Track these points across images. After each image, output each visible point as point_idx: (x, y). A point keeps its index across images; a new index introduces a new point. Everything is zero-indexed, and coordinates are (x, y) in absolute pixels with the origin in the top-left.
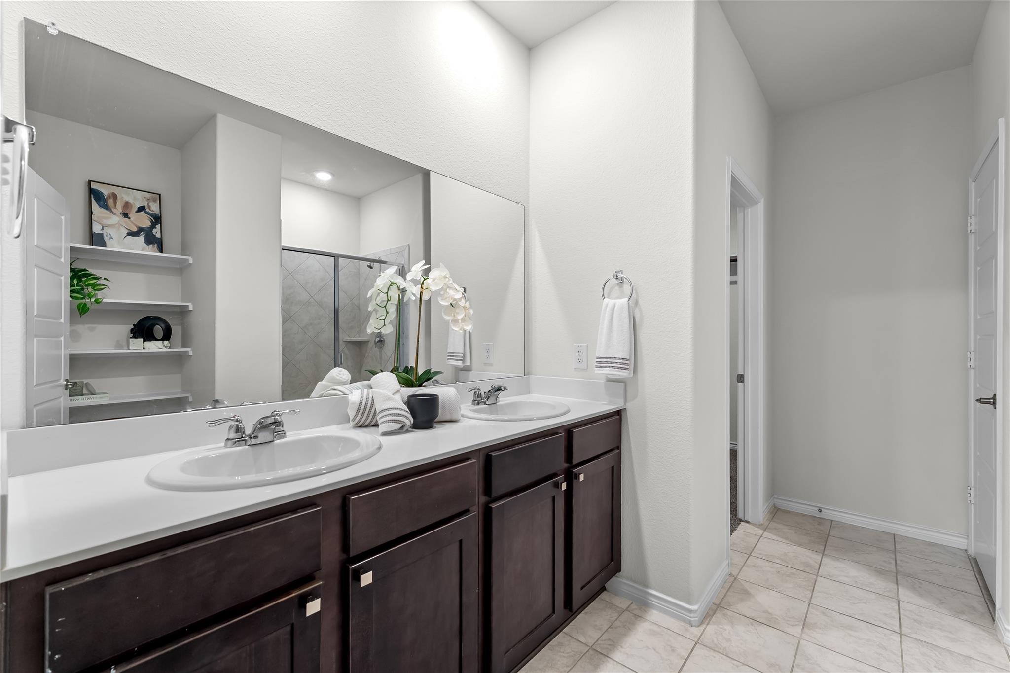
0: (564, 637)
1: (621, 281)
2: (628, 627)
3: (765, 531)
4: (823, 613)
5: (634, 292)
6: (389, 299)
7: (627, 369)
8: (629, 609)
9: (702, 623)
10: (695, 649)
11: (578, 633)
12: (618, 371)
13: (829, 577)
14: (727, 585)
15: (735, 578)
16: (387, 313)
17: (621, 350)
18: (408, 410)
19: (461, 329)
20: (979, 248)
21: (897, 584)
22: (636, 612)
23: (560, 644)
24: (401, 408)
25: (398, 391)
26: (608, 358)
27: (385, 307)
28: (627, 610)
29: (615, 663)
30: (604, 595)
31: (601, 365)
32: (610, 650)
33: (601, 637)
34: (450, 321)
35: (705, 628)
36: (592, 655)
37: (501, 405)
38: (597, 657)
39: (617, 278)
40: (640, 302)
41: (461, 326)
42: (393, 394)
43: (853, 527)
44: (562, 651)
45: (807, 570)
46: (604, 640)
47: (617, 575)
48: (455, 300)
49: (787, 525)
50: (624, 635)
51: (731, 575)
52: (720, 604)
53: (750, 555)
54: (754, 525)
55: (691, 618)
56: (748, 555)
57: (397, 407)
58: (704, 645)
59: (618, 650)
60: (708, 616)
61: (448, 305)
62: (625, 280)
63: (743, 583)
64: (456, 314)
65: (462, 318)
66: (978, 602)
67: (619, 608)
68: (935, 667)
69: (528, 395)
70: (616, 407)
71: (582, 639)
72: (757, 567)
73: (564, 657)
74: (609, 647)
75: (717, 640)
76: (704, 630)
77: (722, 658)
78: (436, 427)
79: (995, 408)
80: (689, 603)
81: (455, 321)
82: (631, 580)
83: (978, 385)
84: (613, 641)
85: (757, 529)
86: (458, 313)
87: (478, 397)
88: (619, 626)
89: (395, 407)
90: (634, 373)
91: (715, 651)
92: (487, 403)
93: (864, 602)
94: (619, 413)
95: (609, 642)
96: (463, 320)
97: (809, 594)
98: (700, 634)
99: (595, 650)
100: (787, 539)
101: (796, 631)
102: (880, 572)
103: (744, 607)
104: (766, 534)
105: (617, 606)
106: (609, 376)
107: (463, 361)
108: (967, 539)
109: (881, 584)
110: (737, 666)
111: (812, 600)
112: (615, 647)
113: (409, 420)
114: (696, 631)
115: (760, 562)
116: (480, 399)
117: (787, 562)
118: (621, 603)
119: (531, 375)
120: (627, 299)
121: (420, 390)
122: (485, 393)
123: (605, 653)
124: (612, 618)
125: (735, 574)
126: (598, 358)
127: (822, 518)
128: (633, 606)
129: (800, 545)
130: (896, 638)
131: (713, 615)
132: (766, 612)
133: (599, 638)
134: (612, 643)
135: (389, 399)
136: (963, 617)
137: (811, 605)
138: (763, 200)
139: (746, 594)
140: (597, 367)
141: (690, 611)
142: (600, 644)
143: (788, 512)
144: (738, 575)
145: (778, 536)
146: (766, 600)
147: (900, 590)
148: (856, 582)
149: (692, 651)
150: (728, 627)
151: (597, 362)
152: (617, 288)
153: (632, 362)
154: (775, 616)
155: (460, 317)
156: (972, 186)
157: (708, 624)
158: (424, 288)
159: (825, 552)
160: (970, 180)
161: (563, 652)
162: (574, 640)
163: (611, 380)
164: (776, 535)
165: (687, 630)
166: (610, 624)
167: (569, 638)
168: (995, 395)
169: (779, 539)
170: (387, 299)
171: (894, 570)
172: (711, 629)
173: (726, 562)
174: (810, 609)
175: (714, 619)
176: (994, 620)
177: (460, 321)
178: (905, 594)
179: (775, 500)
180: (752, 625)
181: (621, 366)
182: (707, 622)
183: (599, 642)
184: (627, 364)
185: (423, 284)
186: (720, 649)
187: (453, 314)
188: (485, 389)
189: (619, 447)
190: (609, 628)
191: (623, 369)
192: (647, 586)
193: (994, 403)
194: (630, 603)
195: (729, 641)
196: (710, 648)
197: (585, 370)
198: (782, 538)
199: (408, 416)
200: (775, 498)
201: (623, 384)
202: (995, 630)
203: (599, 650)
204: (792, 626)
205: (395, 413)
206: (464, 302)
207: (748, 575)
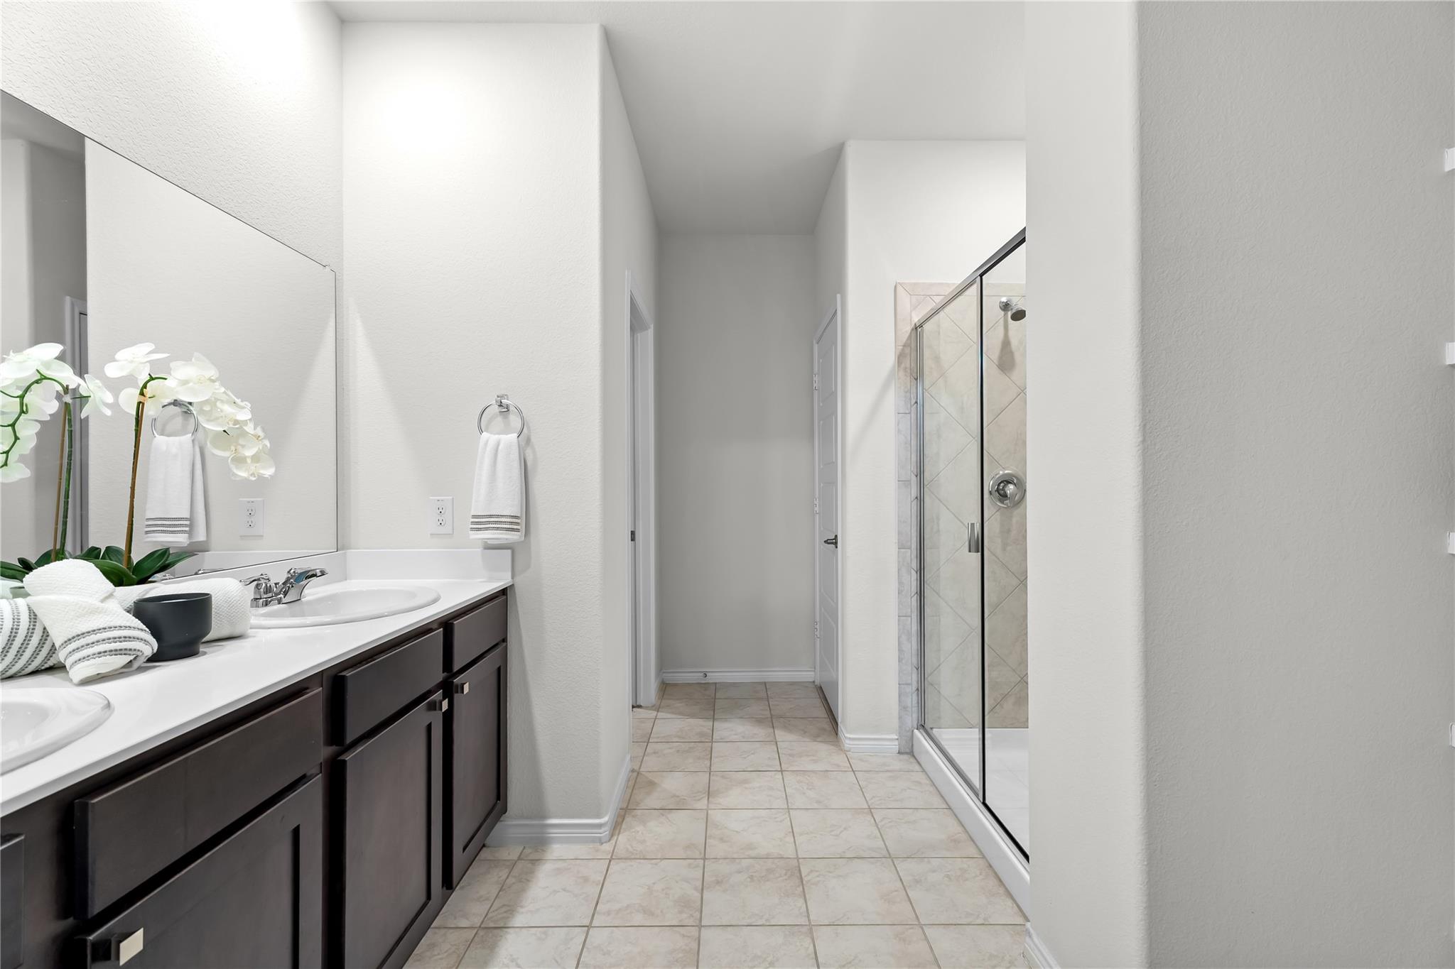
0: (435, 933)
1: (504, 409)
2: (525, 879)
3: (658, 711)
4: (723, 777)
5: (525, 426)
6: (25, 410)
7: (518, 530)
8: (522, 856)
9: (612, 836)
10: (610, 867)
11: (455, 918)
12: (506, 534)
13: (723, 741)
14: (631, 783)
15: (638, 773)
16: (17, 438)
17: (509, 505)
18: (144, 627)
19: (253, 475)
20: (821, 404)
21: (773, 727)
22: (532, 857)
23: (432, 946)
24: (128, 624)
25: (111, 596)
26: (491, 516)
27: (13, 425)
28: (519, 858)
29: (517, 930)
30: (484, 854)
31: (480, 526)
32: (508, 917)
33: (490, 908)
34: (229, 461)
35: (617, 838)
36: (482, 936)
37: (309, 603)
38: (490, 935)
39: (500, 406)
40: (533, 439)
41: (253, 468)
42: (102, 601)
43: (734, 685)
44: (436, 953)
45: (703, 740)
46: (496, 910)
47: (502, 819)
48: (236, 422)
49: (677, 699)
50: (523, 890)
51: (633, 771)
52: (627, 806)
53: (648, 742)
54: (647, 708)
55: (600, 834)
56: (646, 744)
57: (118, 624)
58: (619, 859)
59: (518, 912)
60: (617, 826)
61: (220, 431)
62: (512, 408)
63: (647, 774)
64: (239, 447)
65: (253, 456)
66: (826, 724)
67: (508, 860)
68: (807, 789)
69: (345, 582)
70: (502, 583)
71: (464, 923)
72: (657, 753)
73: (441, 959)
74: (505, 915)
75: (632, 847)
76: (616, 843)
77: (640, 863)
78: (205, 653)
79: (837, 547)
80: (598, 816)
81: (240, 460)
82: (522, 817)
83: (822, 529)
84: (508, 906)
85: (650, 712)
86: (243, 446)
87: (266, 593)
88: (514, 883)
89: (112, 624)
90: (525, 536)
91: (630, 859)
92: (284, 600)
93: (752, 754)
94: (504, 592)
95: (504, 909)
96: (256, 458)
97: (708, 763)
98: (612, 849)
99: (486, 928)
100: (681, 714)
101: (702, 804)
102: (759, 721)
103: (653, 801)
104: (661, 715)
105: (505, 860)
106: (489, 542)
107: (190, 533)
108: (814, 671)
109: (760, 732)
110: (656, 864)
111: (712, 768)
112: (513, 911)
113: (149, 645)
114: (607, 847)
115: (659, 746)
116: (270, 595)
117: (683, 738)
118: (509, 854)
119: (350, 549)
120: (516, 435)
121: (154, 588)
122: (276, 584)
123: (502, 925)
124: (501, 879)
125: (636, 768)
126: (474, 517)
127: (708, 683)
128: (528, 851)
129: (692, 716)
130: (779, 776)
131: (623, 821)
132: (674, 796)
133: (489, 910)
134: (509, 908)
135: (94, 611)
136: (819, 739)
137: (712, 773)
138: (652, 326)
139: (652, 784)
140: (472, 529)
141: (600, 826)
142: (491, 917)
143: (676, 685)
144: (640, 769)
145: (673, 713)
146: (673, 784)
147: (776, 732)
148: (744, 737)
149: (607, 870)
150: (640, 828)
151: (473, 523)
152: (500, 419)
153: (524, 520)
154: (683, 797)
155: (249, 453)
156: (816, 347)
157: (619, 834)
158: (148, 396)
159: (716, 717)
160: (814, 342)
161: (439, 954)
162: (451, 931)
163: (489, 547)
164: (669, 713)
165: (597, 851)
166: (500, 886)
167: (443, 931)
168: (836, 536)
169: (674, 716)
170: (18, 410)
171: (769, 716)
172: (622, 838)
173: (628, 757)
174: (712, 778)
175: (624, 826)
176: (837, 734)
177: (249, 461)
178: (781, 735)
179: (664, 675)
180: (663, 815)
181: (510, 526)
182: (617, 832)
183: (490, 915)
184: (517, 524)
185: (145, 386)
186: (636, 854)
187: (233, 448)
188: (278, 576)
189: (504, 640)
190: (500, 891)
191: (513, 530)
192: (544, 817)
193: (836, 544)
194: (521, 849)
195: (643, 842)
196: (626, 859)
197: (451, 535)
198: (676, 714)
199: (147, 639)
200: (664, 673)
201: (509, 551)
202: (838, 742)
203: (492, 925)
204: (699, 800)
205: (116, 636)
206: (253, 427)
207: (651, 763)
